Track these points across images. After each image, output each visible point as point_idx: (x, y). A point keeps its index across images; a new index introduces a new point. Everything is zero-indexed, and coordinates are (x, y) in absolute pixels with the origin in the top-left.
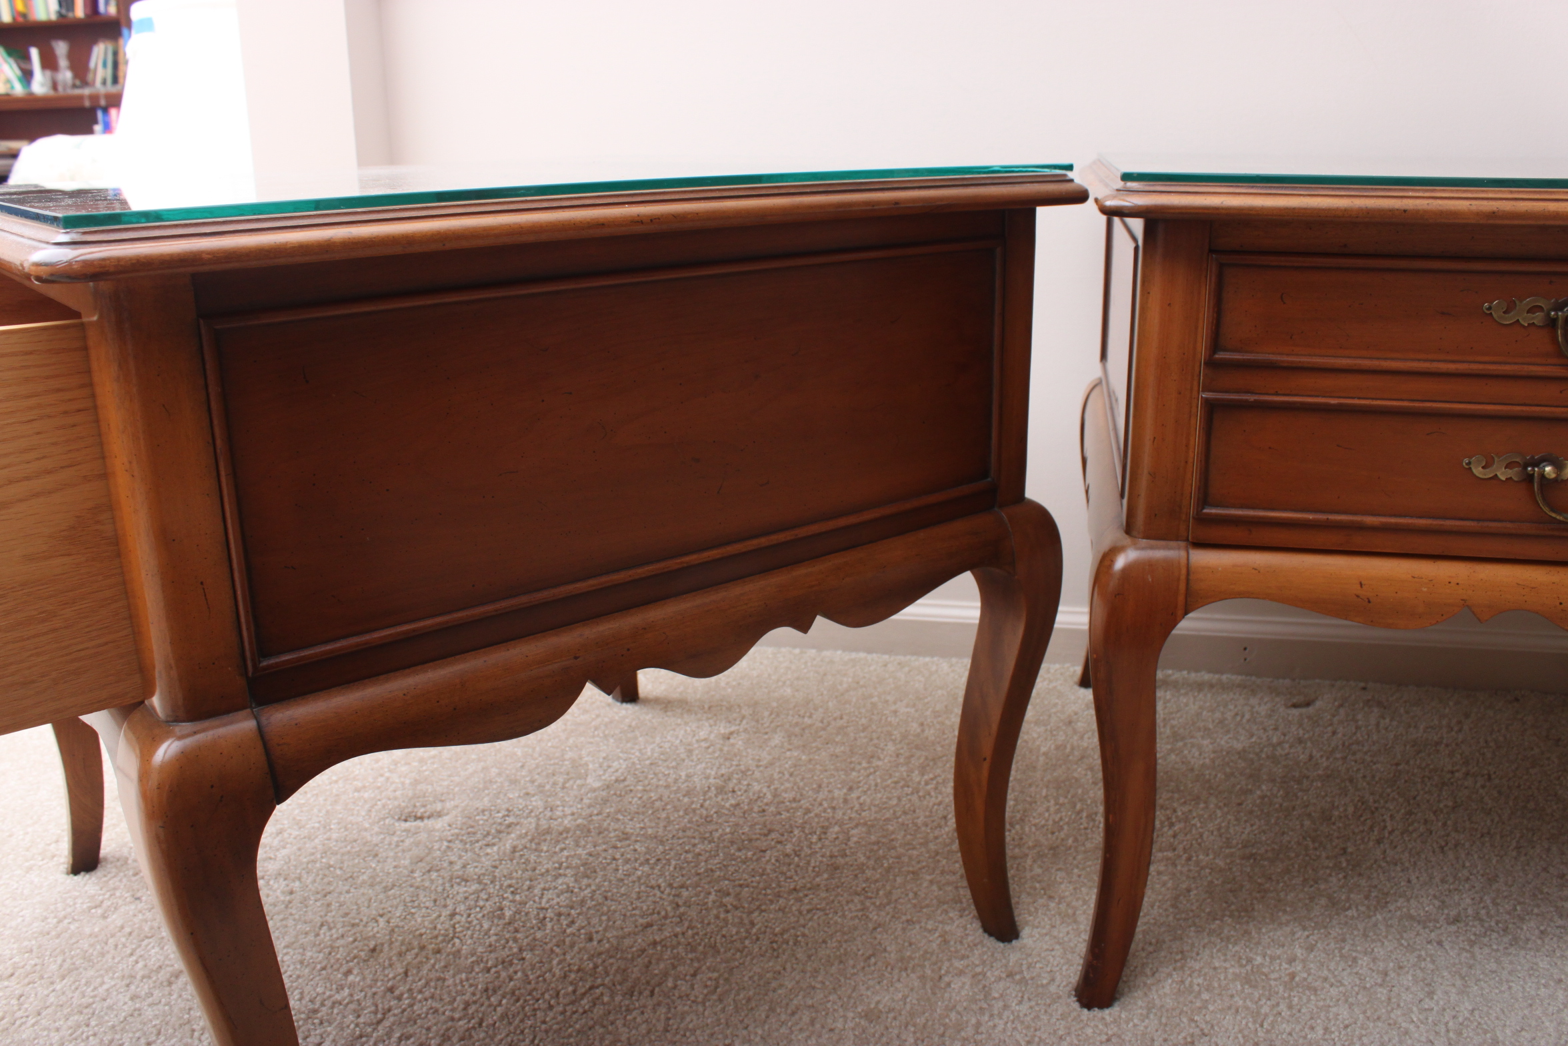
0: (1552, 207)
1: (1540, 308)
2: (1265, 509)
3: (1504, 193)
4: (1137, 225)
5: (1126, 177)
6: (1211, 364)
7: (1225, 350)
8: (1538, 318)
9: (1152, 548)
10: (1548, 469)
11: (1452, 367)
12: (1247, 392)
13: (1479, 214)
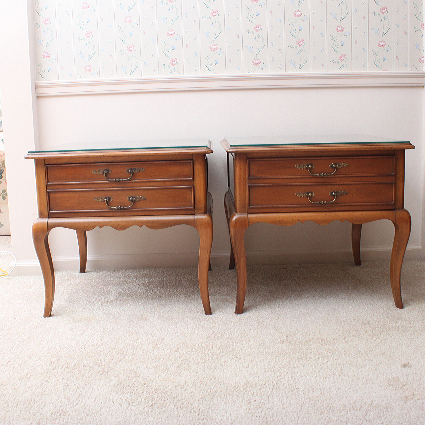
0: (304, 148)
1: (305, 166)
2: (261, 205)
3: (296, 146)
4: (234, 154)
5: (231, 146)
6: (249, 179)
7: (251, 176)
8: (305, 167)
9: (241, 215)
10: (310, 194)
11: (291, 177)
12: (256, 183)
13: (292, 150)
